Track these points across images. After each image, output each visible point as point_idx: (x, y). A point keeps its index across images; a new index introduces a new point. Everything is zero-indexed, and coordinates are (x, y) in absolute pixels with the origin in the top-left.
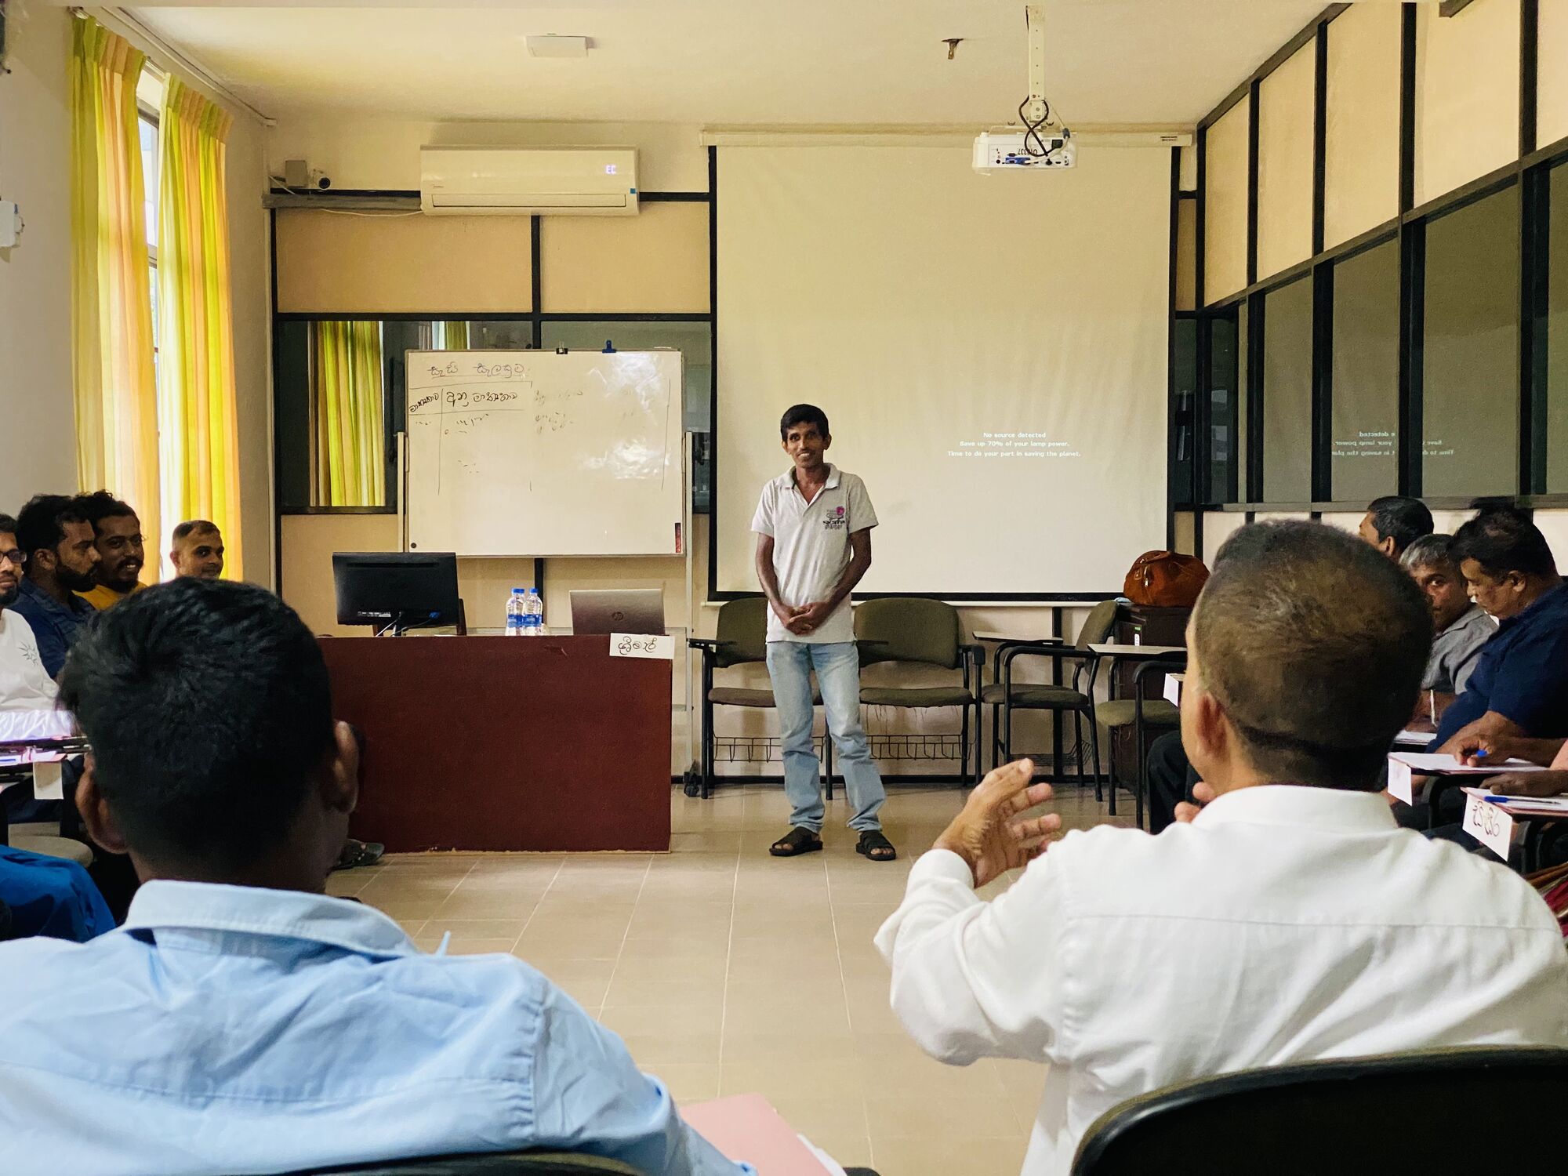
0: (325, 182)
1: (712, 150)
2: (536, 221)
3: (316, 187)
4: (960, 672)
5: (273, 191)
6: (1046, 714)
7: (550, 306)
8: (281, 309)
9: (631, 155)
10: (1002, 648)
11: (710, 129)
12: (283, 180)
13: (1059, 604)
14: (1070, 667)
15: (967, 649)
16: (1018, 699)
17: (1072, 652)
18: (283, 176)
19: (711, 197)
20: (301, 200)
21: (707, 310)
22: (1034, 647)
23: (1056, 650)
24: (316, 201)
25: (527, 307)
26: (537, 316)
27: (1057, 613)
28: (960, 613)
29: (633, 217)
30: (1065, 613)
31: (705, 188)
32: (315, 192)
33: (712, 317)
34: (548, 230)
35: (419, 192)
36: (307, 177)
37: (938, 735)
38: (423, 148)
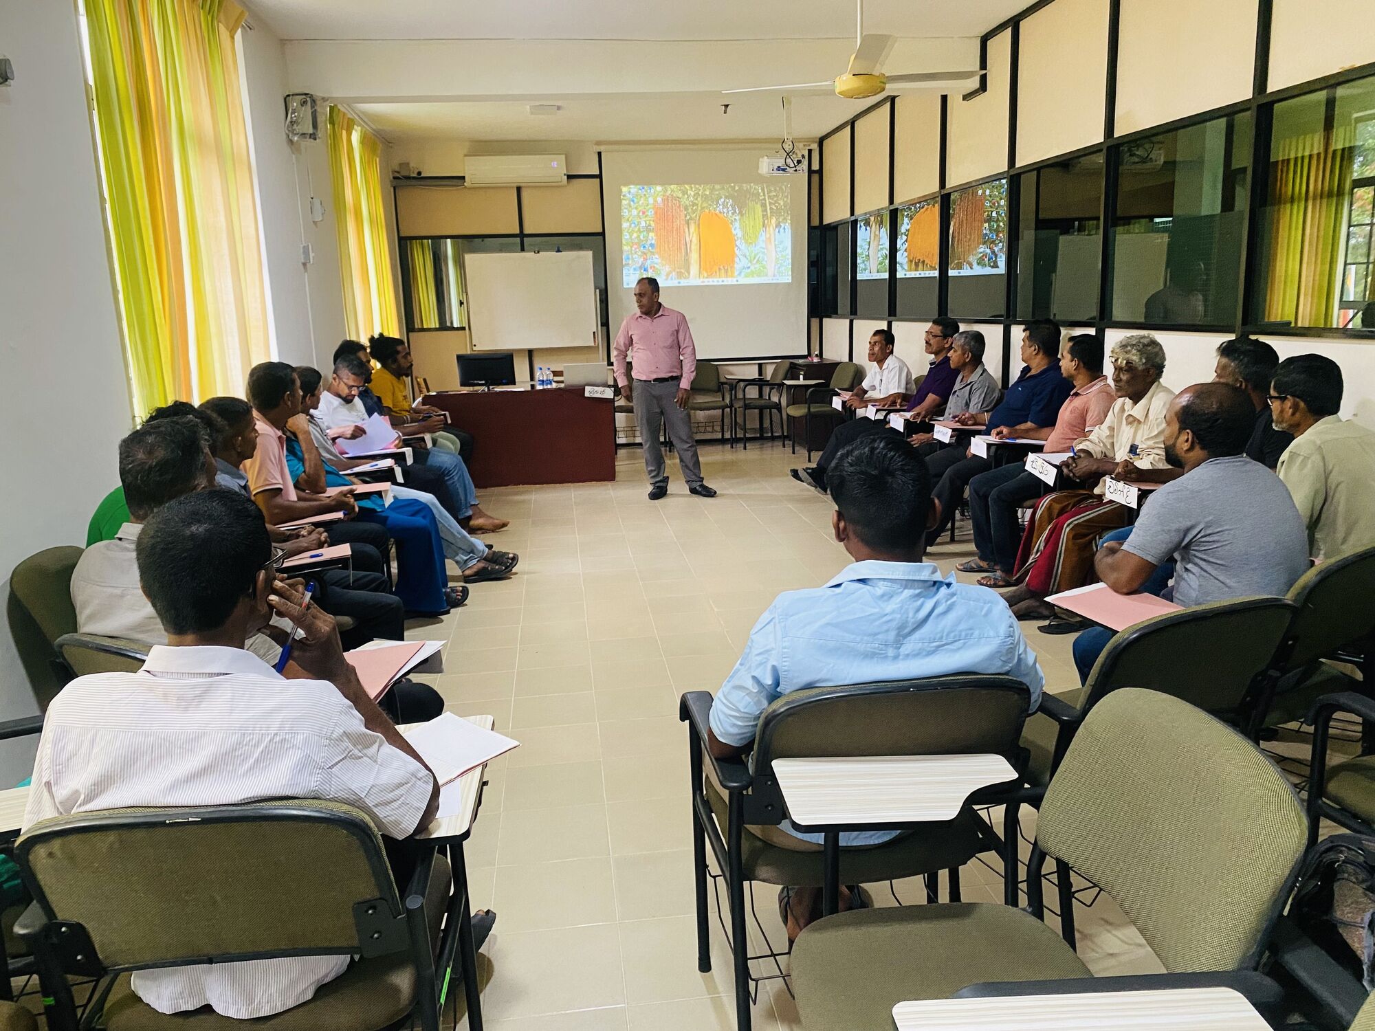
0: (419, 173)
1: (600, 154)
2: (519, 189)
3: (415, 175)
4: (720, 394)
5: (394, 178)
6: (757, 411)
7: (527, 231)
8: (402, 234)
9: (563, 157)
10: (738, 382)
11: (598, 143)
12: (398, 172)
13: (761, 362)
14: (766, 390)
15: (723, 383)
16: (747, 406)
17: (767, 383)
18: (397, 169)
19: (600, 176)
20: (408, 182)
21: (601, 230)
22: (751, 382)
23: (760, 383)
24: (414, 182)
25: (517, 231)
26: (522, 235)
27: (760, 365)
28: (719, 368)
29: (566, 186)
30: (763, 366)
31: (598, 173)
32: (414, 178)
33: (603, 234)
34: (524, 194)
35: (463, 178)
36: (410, 170)
37: (710, 421)
38: (466, 155)
